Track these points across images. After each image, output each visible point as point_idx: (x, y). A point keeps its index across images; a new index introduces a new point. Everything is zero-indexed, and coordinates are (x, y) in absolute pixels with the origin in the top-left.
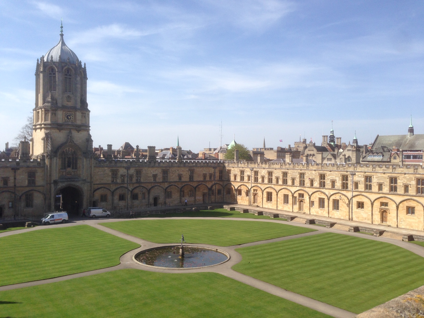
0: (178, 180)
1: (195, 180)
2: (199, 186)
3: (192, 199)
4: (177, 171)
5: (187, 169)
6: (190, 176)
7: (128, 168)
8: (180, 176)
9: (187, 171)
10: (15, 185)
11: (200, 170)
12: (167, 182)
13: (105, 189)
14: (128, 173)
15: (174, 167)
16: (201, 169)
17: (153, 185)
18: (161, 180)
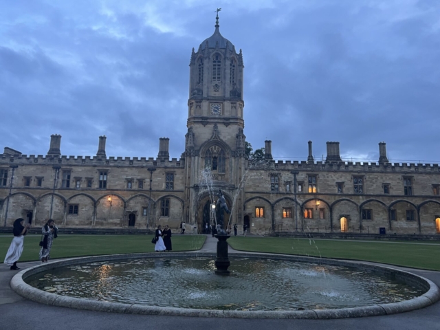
0: (383, 193)
1: (416, 195)
2: (426, 205)
3: (415, 225)
4: (379, 178)
5: (400, 176)
6: (405, 187)
7: (295, 173)
8: (386, 187)
9: (399, 179)
10: (151, 189)
11: (425, 178)
12: (362, 195)
13: (261, 200)
14: (295, 179)
15: (373, 172)
16: (427, 177)
17: (337, 198)
18: (352, 192)
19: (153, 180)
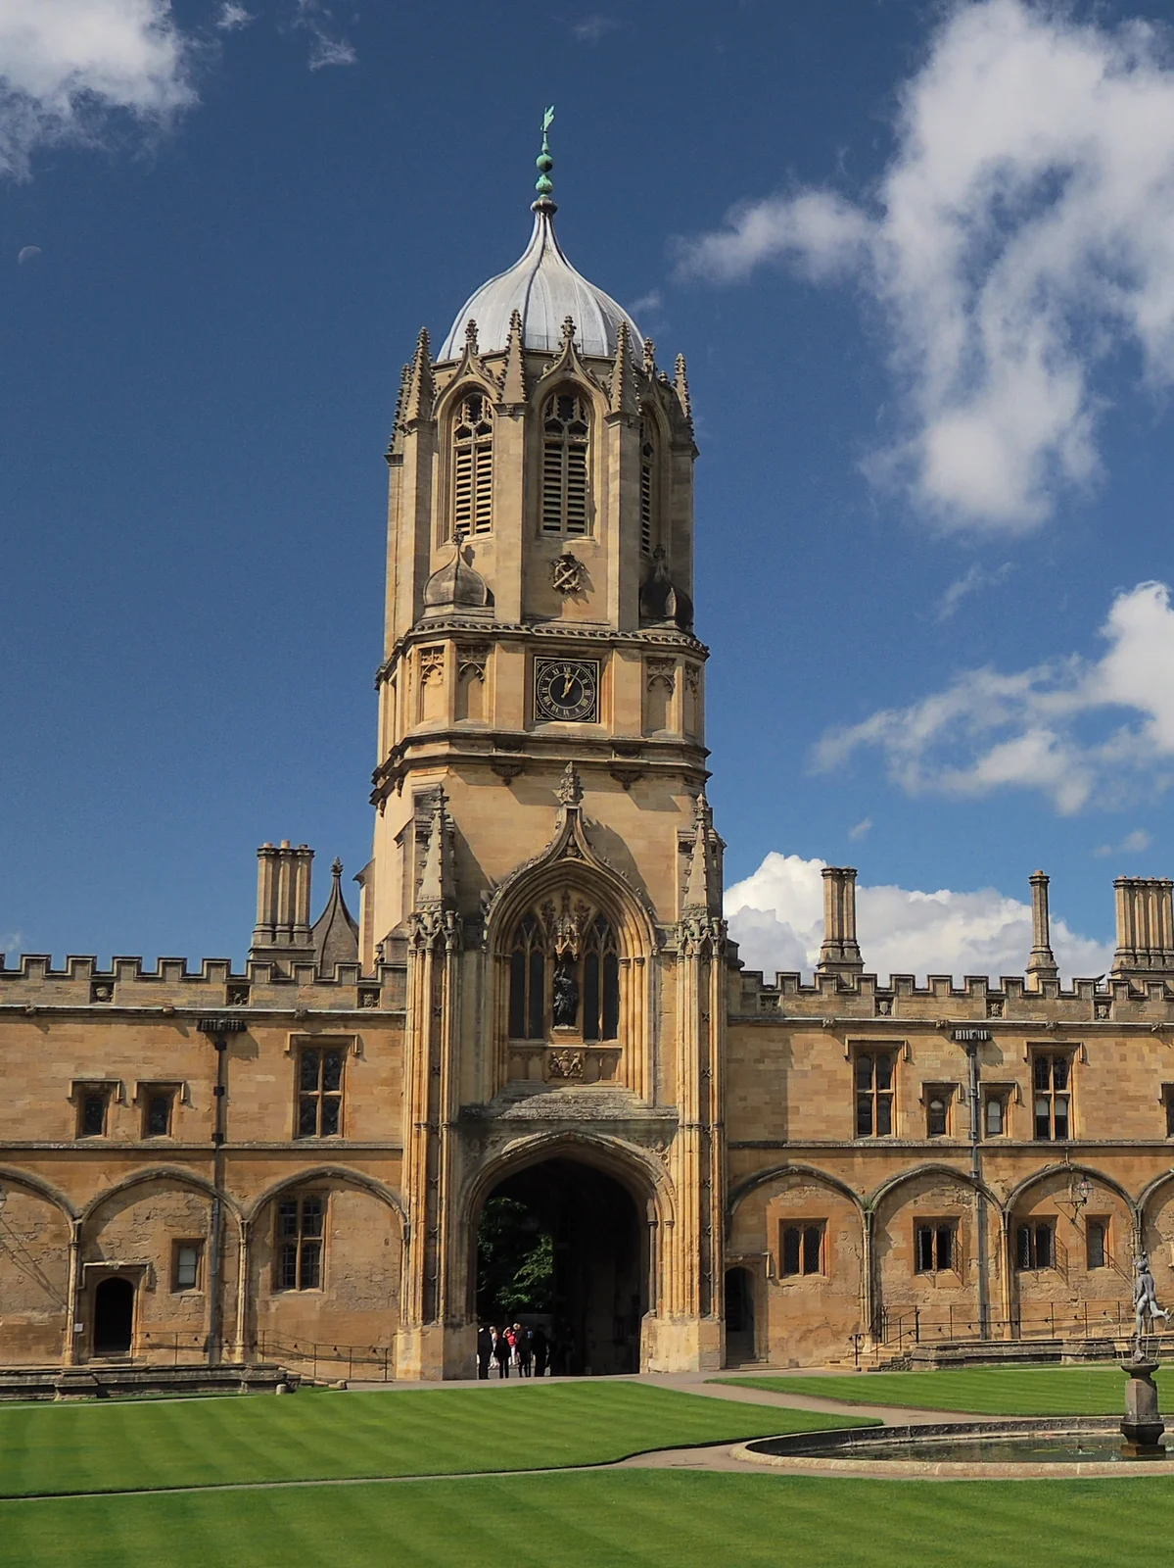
13: (809, 1182)
14: (973, 1072)
17: (1167, 1161)
19: (233, 1087)
